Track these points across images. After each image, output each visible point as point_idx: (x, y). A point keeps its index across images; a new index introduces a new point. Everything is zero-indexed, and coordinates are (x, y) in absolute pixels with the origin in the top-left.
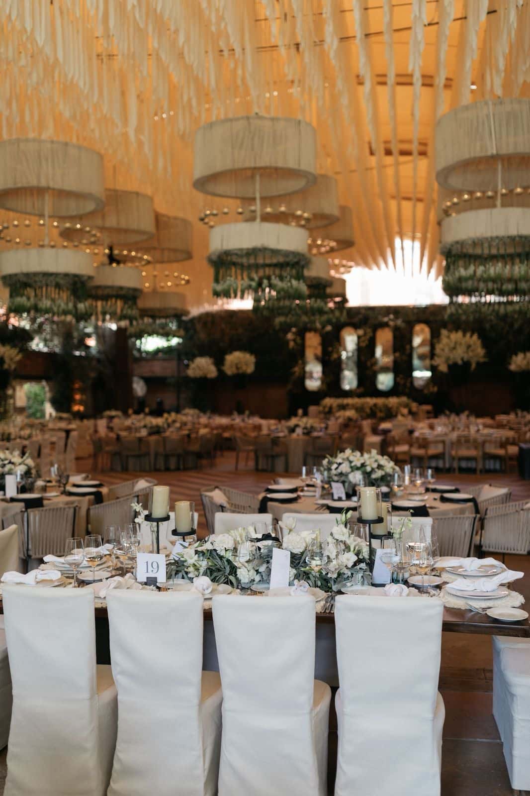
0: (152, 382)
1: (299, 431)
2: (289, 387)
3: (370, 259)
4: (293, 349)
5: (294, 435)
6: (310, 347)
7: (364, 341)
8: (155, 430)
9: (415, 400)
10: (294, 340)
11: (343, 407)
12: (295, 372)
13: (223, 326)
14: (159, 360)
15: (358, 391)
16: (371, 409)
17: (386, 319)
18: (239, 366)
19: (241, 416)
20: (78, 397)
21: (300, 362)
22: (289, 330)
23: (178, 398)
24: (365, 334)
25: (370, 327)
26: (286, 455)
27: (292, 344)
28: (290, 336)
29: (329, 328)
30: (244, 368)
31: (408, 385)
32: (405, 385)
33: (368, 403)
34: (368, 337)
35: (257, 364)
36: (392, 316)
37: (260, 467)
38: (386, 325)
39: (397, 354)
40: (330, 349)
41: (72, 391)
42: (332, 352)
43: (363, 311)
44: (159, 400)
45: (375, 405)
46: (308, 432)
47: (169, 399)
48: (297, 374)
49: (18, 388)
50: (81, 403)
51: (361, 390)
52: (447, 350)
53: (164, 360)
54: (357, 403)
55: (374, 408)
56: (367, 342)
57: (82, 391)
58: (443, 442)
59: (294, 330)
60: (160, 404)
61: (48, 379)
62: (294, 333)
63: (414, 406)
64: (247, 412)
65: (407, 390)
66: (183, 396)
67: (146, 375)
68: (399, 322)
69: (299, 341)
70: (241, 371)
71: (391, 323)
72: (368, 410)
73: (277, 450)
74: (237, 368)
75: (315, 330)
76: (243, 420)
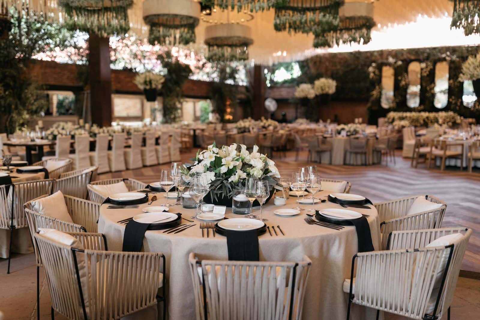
0: (281, 102)
1: (344, 133)
2: (369, 105)
3: (437, 10)
4: (373, 78)
5: (340, 137)
6: (386, 77)
7: (426, 72)
8: (242, 130)
9: (461, 115)
10: (374, 72)
11: (402, 119)
12: (373, 95)
13: (327, 64)
14: (285, 87)
15: (419, 108)
16: (424, 120)
17: (444, 56)
18: (324, 89)
19: (324, 124)
20: (229, 110)
21: (377, 87)
22: (370, 65)
23: (297, 112)
24: (427, 67)
25: (431, 62)
26: (331, 151)
27: (372, 75)
28: (371, 69)
29: (400, 63)
30: (327, 89)
31: (459, 104)
32: (456, 104)
33: (422, 116)
34: (429, 69)
35: (337, 87)
36: (448, 53)
37: (313, 159)
38: (444, 59)
39: (451, 81)
40: (400, 78)
41: (225, 106)
42: (401, 80)
43: (428, 51)
44: (283, 113)
45: (427, 118)
46: (350, 134)
47: (290, 113)
48: (375, 96)
49: (184, 103)
50: (230, 114)
51: (422, 107)
52: (471, 68)
53: (288, 87)
54: (414, 116)
55: (426, 120)
56: (428, 73)
57: (231, 106)
58: (462, 145)
59: (374, 65)
60: (284, 116)
61: (210, 99)
62: (374, 67)
63: (459, 119)
64: (329, 121)
65: (458, 108)
66: (299, 111)
67: (278, 97)
68: (454, 57)
69: (377, 72)
70: (324, 92)
71: (448, 58)
72: (422, 122)
73: (324, 147)
74: (322, 90)
75: (389, 65)
76: (325, 126)
